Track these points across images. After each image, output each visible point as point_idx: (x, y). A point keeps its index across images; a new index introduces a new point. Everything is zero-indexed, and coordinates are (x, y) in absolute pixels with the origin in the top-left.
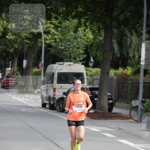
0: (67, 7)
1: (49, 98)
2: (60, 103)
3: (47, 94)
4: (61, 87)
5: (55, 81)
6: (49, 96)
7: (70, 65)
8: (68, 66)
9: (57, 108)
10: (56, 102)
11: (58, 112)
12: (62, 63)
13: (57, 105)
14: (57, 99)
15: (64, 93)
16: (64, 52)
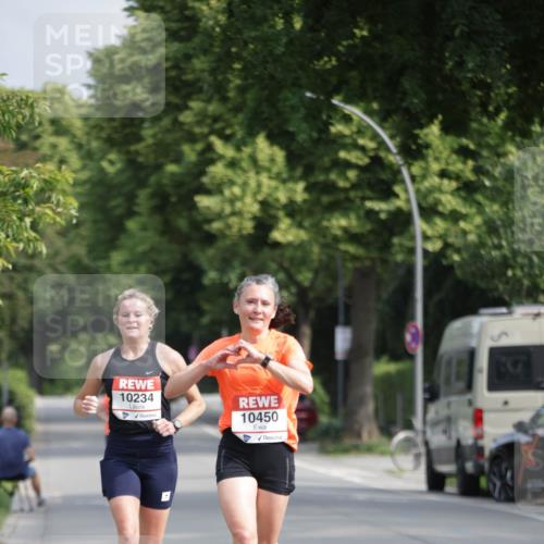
0: (523, 84)
1: (459, 452)
2: (504, 466)
3: (450, 438)
4: (506, 403)
5: (482, 379)
6: (458, 442)
7: (538, 315)
8: (528, 322)
9: (495, 485)
10: (486, 465)
11: (498, 500)
12: (504, 310)
13: (494, 474)
14: (491, 452)
15: (520, 427)
16: (510, 273)
